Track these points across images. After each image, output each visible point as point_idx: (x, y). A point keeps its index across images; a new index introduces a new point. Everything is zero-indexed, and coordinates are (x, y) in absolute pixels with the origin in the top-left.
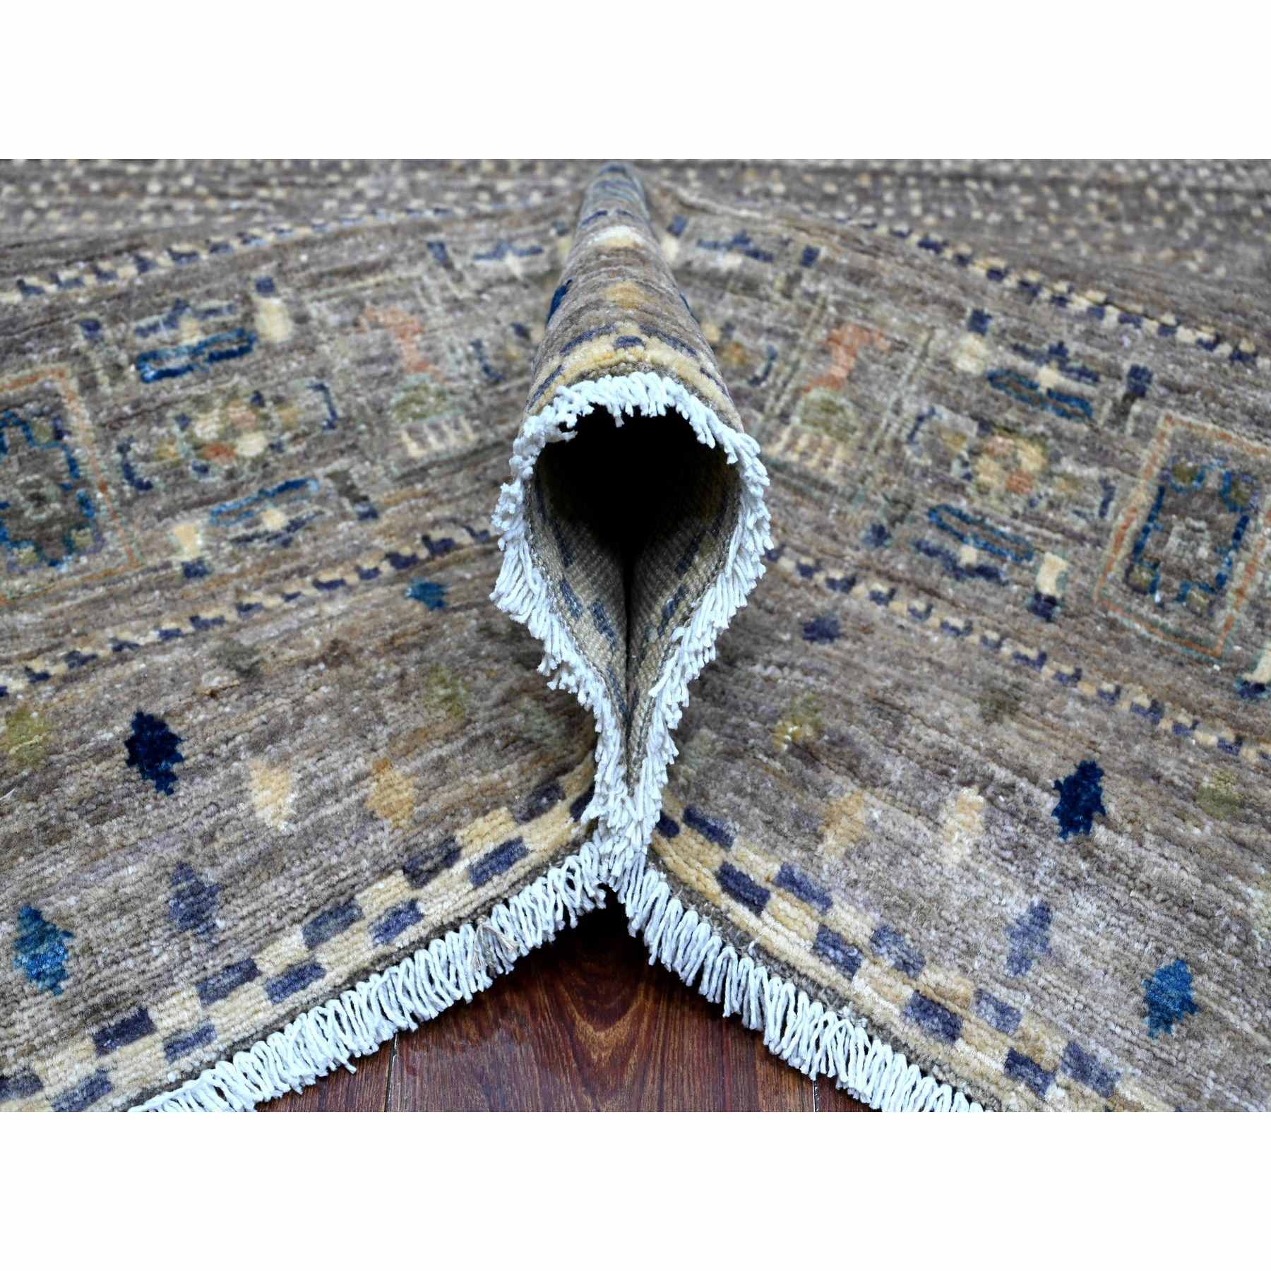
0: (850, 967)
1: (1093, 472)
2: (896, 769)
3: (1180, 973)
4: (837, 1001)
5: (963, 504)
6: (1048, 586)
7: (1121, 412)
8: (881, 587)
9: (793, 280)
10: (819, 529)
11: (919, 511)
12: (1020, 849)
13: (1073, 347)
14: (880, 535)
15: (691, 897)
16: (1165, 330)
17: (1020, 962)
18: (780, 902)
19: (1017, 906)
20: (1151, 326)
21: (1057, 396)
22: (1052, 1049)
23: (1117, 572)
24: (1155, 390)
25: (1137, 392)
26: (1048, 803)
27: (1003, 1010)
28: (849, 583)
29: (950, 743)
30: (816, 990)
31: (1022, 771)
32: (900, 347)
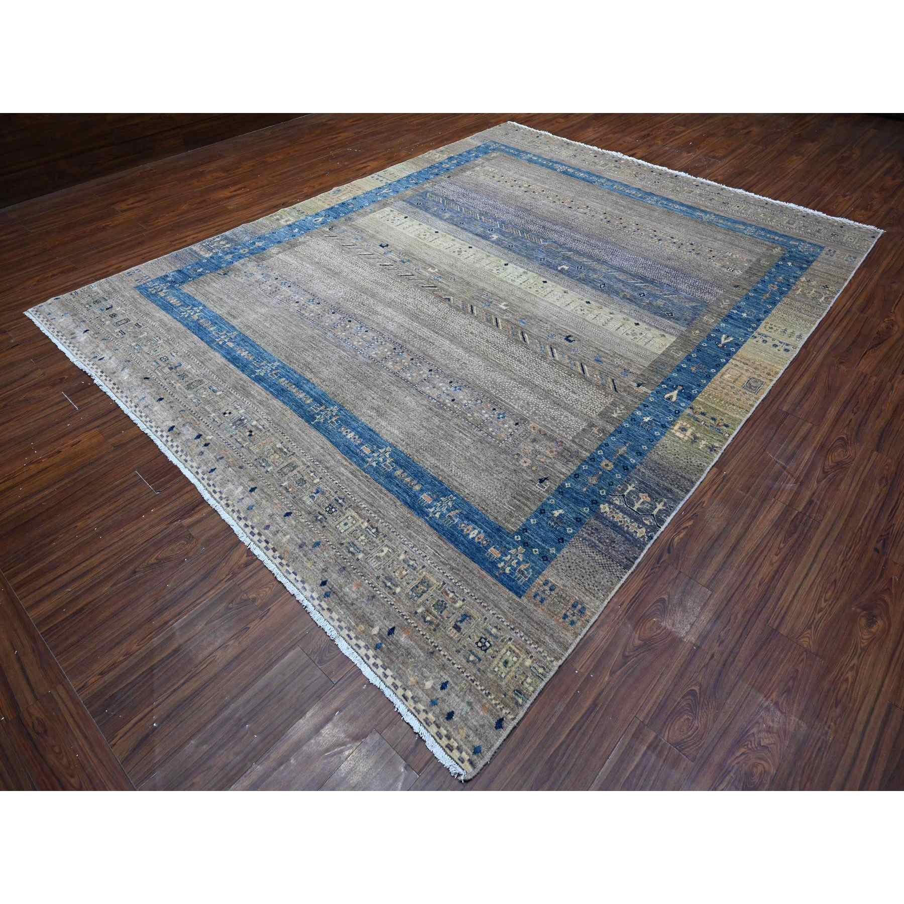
2: (237, 484)
3: (252, 506)
5: (267, 459)
6: (269, 470)
8: (252, 465)
9: (266, 432)
10: (250, 457)
12: (244, 492)
13: (289, 448)
19: (241, 497)
21: (285, 452)
23: (277, 470)
24: (295, 455)
25: (293, 455)
26: (250, 489)
27: (234, 506)
28: (249, 463)
29: (245, 483)
31: (249, 486)
32: (272, 442)
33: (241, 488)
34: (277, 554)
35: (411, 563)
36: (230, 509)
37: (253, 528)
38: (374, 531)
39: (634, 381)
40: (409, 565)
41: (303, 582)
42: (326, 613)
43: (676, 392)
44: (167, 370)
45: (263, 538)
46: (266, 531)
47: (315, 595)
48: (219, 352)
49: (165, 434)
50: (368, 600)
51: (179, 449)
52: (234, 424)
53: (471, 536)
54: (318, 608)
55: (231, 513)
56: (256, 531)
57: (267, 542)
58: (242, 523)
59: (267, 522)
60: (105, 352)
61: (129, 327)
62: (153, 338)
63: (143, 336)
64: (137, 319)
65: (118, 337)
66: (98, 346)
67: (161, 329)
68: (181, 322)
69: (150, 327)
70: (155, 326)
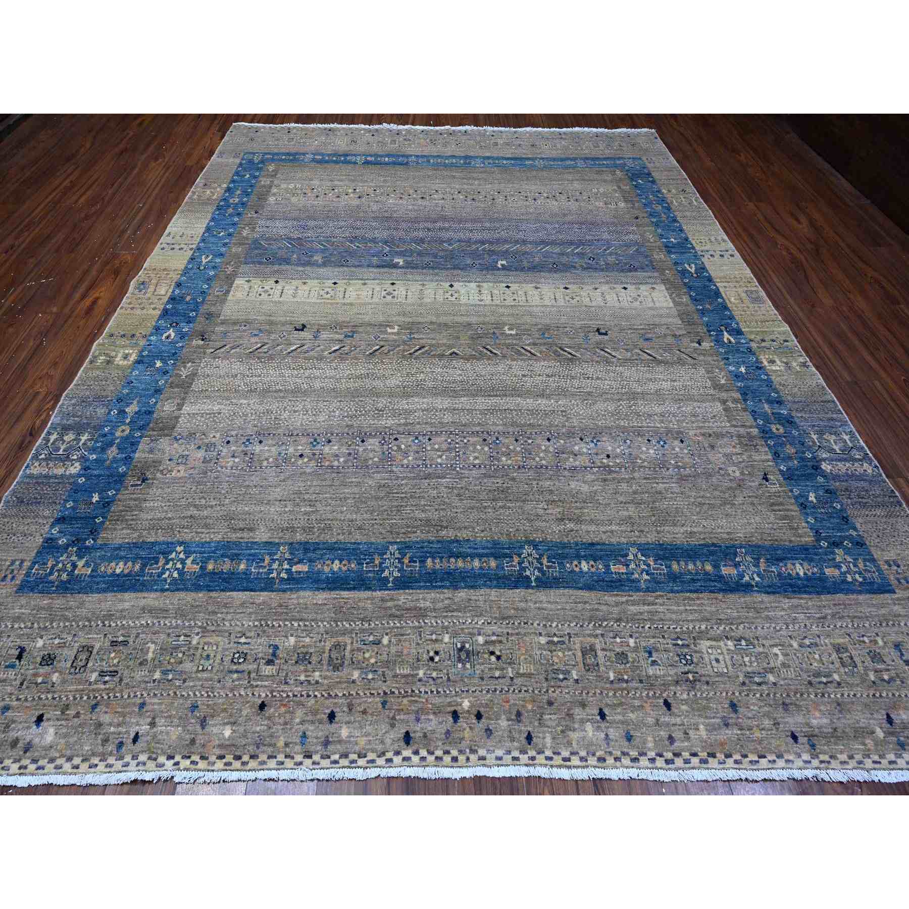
0: (586, 760)
1: (570, 653)
2: (576, 726)
3: (628, 733)
4: (587, 767)
5: (555, 667)
6: (576, 678)
7: (570, 641)
8: (553, 690)
9: (507, 638)
10: (537, 682)
11: (550, 672)
12: (599, 727)
13: (557, 633)
14: (547, 679)
15: (560, 766)
16: (569, 625)
17: (608, 744)
18: (573, 758)
19: (603, 736)
20: (566, 625)
21: (559, 642)
22: (619, 753)
23: (583, 669)
24: (573, 636)
25: (570, 637)
26: (598, 718)
27: (609, 752)
28: (547, 691)
29: (581, 716)
30: (583, 767)
31: (592, 715)
32: (531, 643)
33: (589, 727)
34: (721, 756)
35: (807, 642)
36: (610, 761)
37: (661, 756)
38: (743, 643)
39: (692, 342)
40: (809, 646)
41: (780, 756)
42: (834, 763)
43: (725, 333)
44: (268, 670)
45: (686, 755)
46: (676, 744)
47: (806, 757)
48: (304, 589)
49: (407, 753)
50: (840, 712)
51: (454, 753)
52: (460, 660)
53: (802, 574)
54: (823, 765)
55: (618, 764)
56: (669, 755)
57: (694, 755)
58: (644, 761)
59: (664, 734)
60: (125, 723)
61: (105, 657)
62: (174, 643)
63: (153, 652)
64: (102, 636)
65: (112, 686)
66: (99, 725)
67: (166, 622)
68: (182, 590)
69: (143, 633)
70: (151, 624)
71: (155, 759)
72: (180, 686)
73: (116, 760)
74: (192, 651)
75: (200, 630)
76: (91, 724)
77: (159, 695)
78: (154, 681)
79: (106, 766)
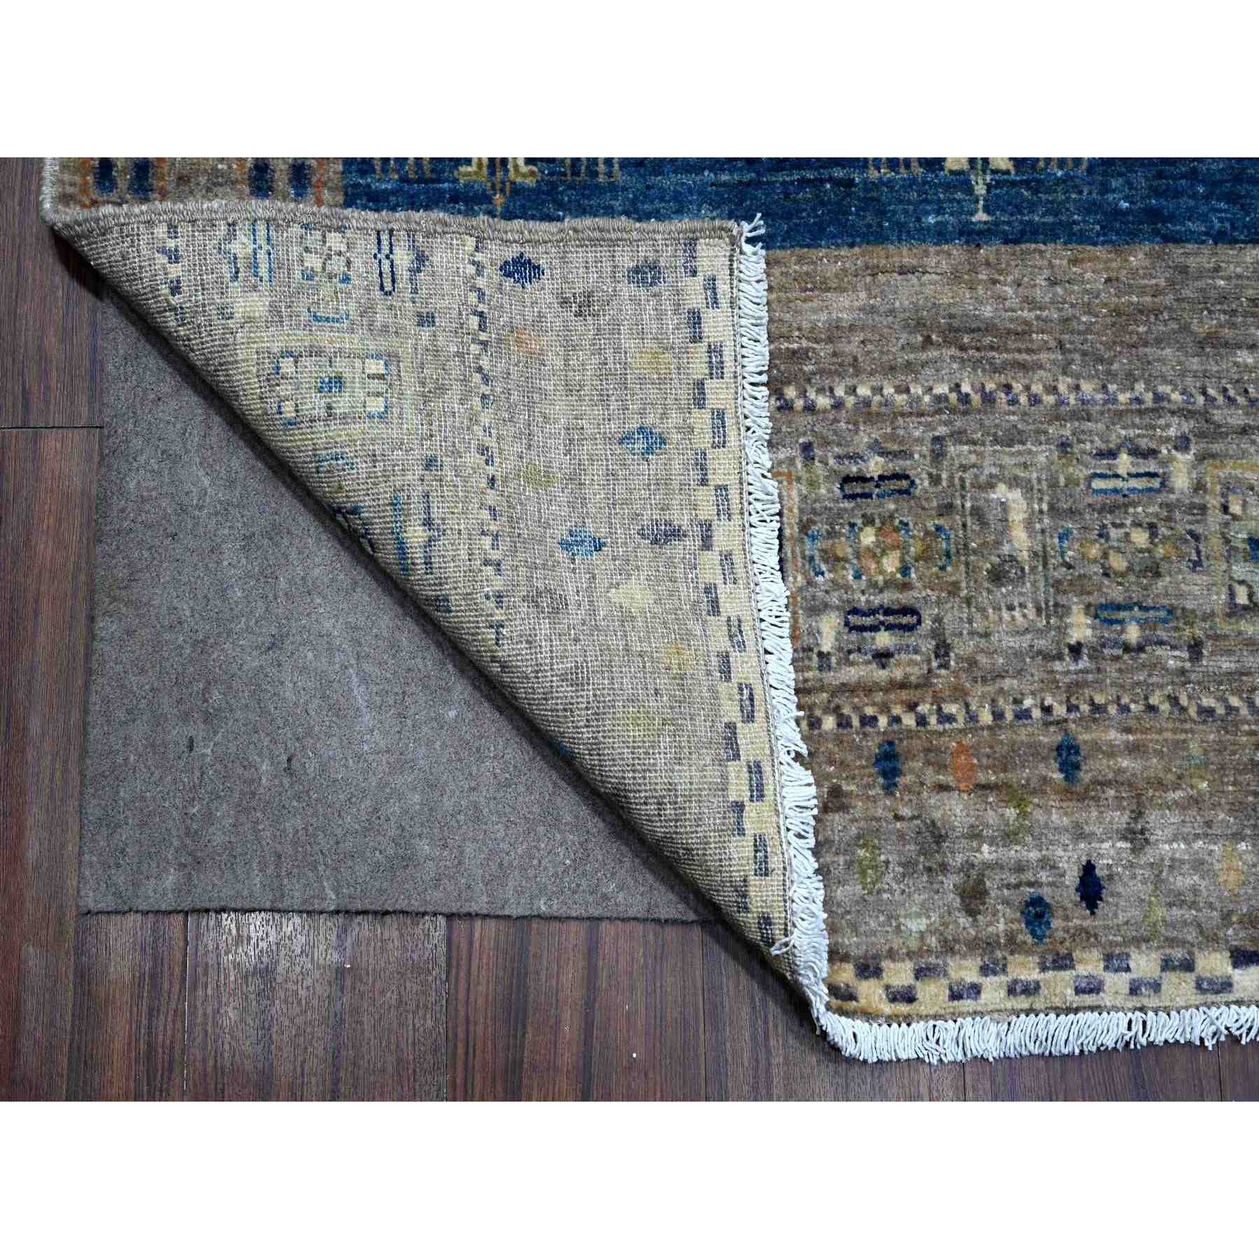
60: (1030, 831)
61: (844, 548)
62: (1098, 484)
63: (1029, 524)
64: (796, 452)
65: (915, 673)
66: (936, 836)
67: (1037, 388)
68: (1049, 234)
69: (959, 436)
70: (976, 399)
71: (1188, 966)
72: (1183, 672)
73: (1044, 969)
74: (1183, 524)
75: (1187, 426)
76: (901, 836)
77: (1112, 710)
78: (1076, 650)
79: (1011, 991)
